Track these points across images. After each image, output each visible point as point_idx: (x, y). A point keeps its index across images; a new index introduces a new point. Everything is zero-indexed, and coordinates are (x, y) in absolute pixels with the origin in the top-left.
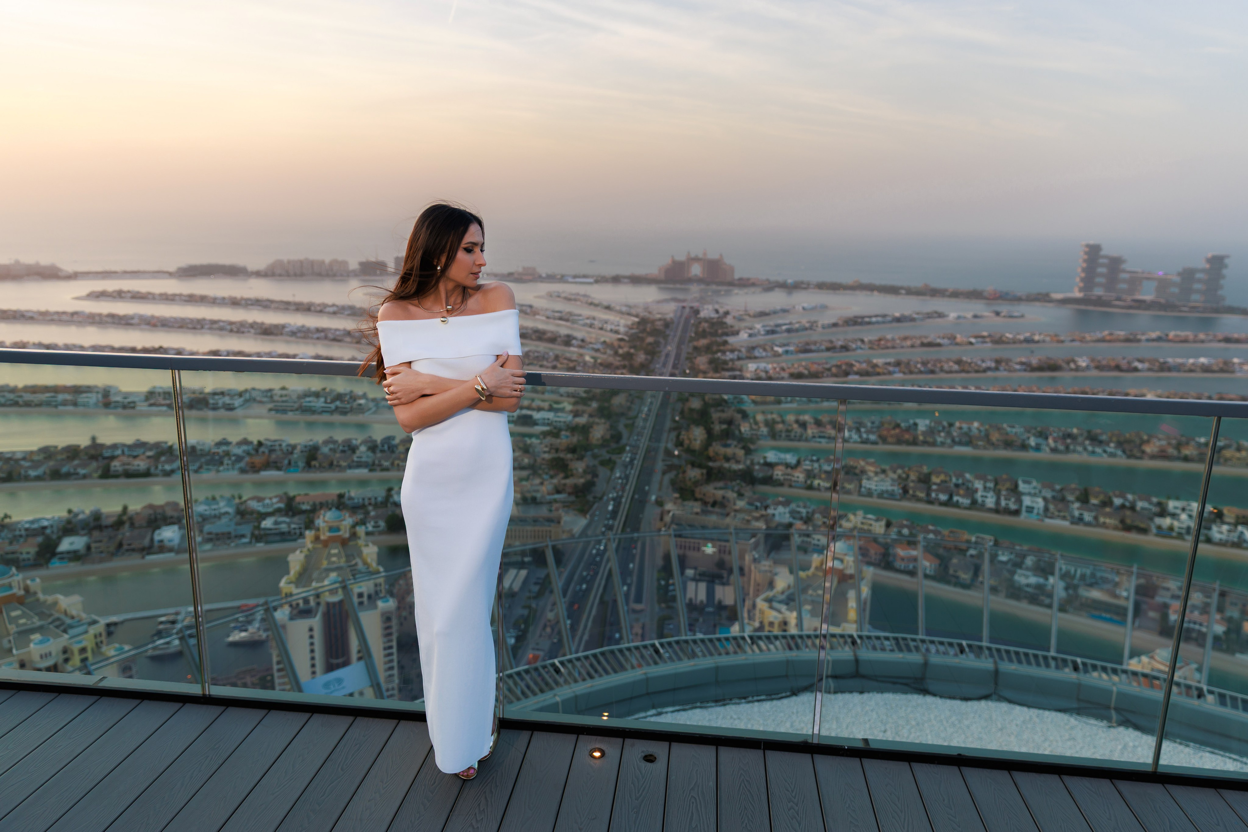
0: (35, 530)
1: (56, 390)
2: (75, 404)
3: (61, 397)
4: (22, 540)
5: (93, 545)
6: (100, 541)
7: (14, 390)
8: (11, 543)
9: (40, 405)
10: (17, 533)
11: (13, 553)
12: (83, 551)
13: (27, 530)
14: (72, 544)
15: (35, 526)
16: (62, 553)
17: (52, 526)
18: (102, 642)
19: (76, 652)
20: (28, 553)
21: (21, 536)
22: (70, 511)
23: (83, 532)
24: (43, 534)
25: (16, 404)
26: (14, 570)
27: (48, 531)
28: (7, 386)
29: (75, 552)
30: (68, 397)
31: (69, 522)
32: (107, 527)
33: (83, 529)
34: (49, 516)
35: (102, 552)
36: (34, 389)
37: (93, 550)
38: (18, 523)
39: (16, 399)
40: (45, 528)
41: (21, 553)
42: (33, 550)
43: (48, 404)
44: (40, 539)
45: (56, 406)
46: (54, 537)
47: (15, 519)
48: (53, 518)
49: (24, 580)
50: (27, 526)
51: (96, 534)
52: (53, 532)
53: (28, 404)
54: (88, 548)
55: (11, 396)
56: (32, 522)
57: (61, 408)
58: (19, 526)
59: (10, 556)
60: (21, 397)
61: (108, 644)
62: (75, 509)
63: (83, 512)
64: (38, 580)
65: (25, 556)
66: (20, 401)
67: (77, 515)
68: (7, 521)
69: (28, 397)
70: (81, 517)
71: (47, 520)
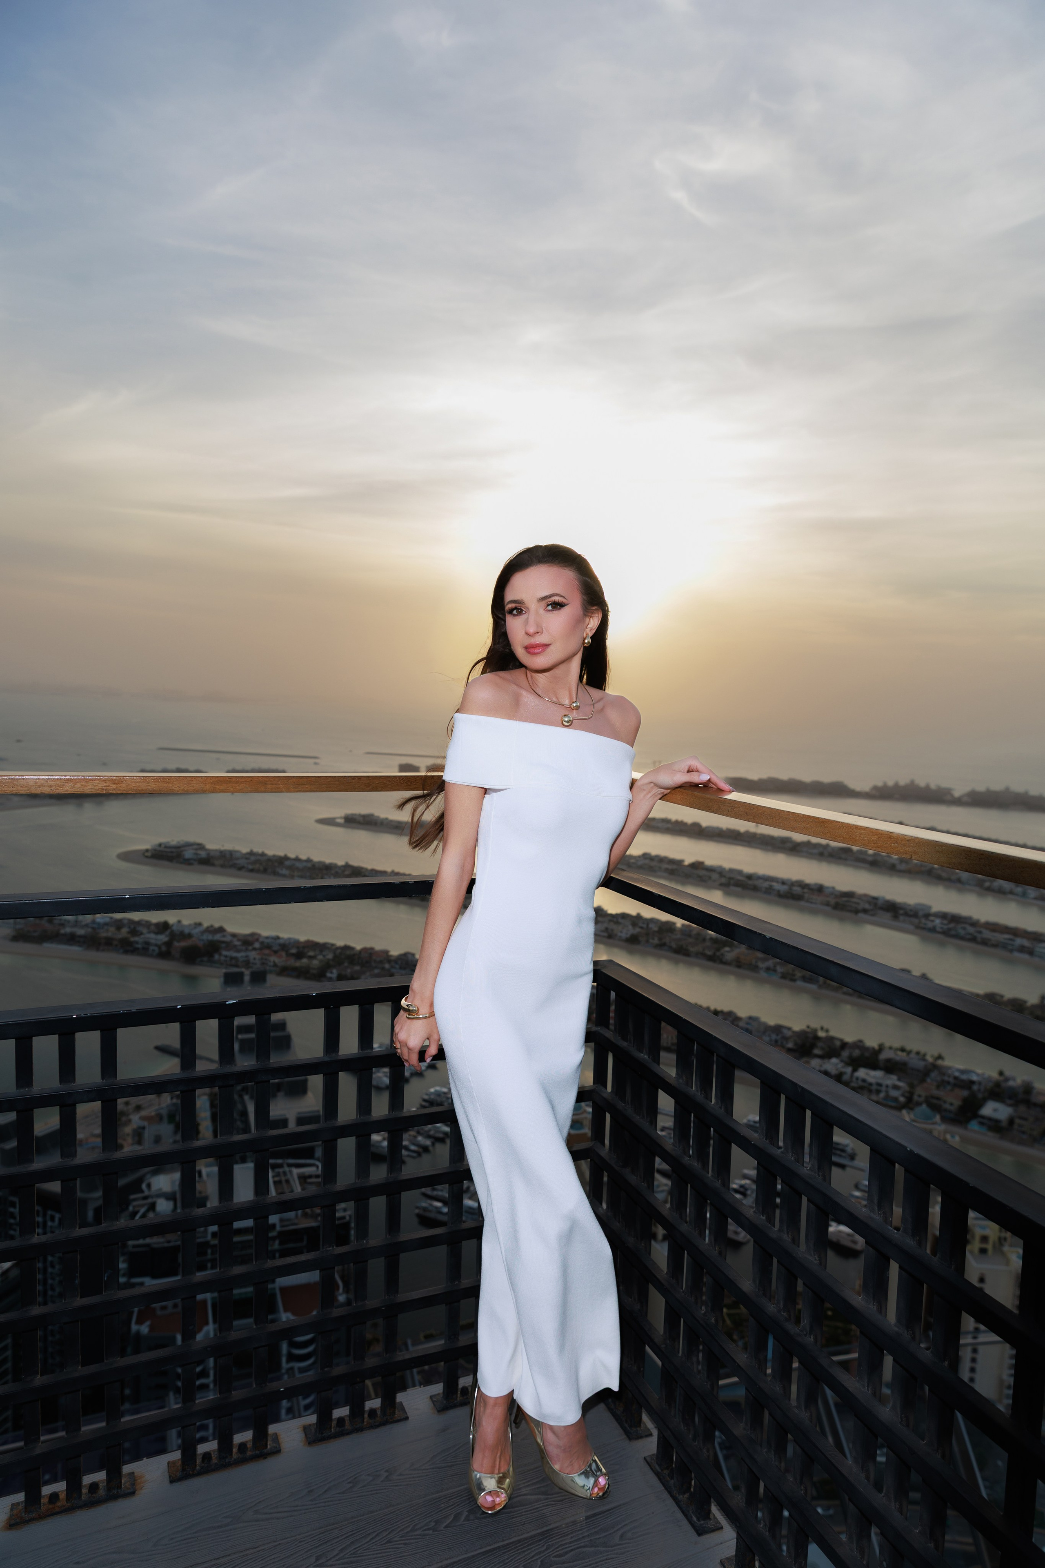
0: (963, 1081)
1: (1015, 932)
2: (1031, 953)
3: (1019, 941)
4: (949, 1087)
5: (1017, 1121)
6: (1025, 1119)
7: (974, 924)
8: (938, 1087)
9: (995, 946)
10: (946, 1078)
11: (938, 1099)
12: (1004, 1124)
13: (956, 1078)
14: (995, 1110)
15: (964, 1077)
16: (983, 1117)
17: (980, 1083)
18: (1005, 1239)
19: (977, 1238)
20: (951, 1104)
21: (948, 1083)
22: (1001, 1073)
23: (1009, 1102)
24: (969, 1088)
25: (973, 939)
26: (938, 1118)
27: (975, 1087)
28: (970, 918)
29: (997, 1121)
30: (1026, 943)
31: (997, 1084)
32: (1035, 1105)
33: (1010, 1098)
34: (980, 1071)
35: (1024, 1133)
36: (994, 927)
37: (1016, 1126)
38: (949, 1068)
39: (976, 934)
40: (972, 1082)
41: (945, 1102)
42: (957, 1103)
43: (1004, 946)
44: (965, 1093)
45: (1011, 951)
46: (980, 1096)
47: (947, 1063)
48: (983, 1074)
49: (946, 1132)
50: (957, 1074)
51: (1022, 1108)
52: (979, 1090)
53: (985, 942)
54: (1011, 1121)
55: (971, 930)
56: (963, 1072)
57: (1017, 954)
58: (950, 1072)
59: (935, 1101)
60: (980, 932)
61: (1011, 1246)
62: (1007, 1073)
63: (1014, 1079)
64: (957, 1138)
65: (947, 1106)
66: (979, 936)
67: (1007, 1080)
68: (940, 1062)
69: (987, 934)
70: (1011, 1083)
71: (978, 1075)
